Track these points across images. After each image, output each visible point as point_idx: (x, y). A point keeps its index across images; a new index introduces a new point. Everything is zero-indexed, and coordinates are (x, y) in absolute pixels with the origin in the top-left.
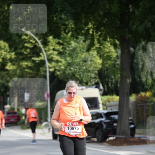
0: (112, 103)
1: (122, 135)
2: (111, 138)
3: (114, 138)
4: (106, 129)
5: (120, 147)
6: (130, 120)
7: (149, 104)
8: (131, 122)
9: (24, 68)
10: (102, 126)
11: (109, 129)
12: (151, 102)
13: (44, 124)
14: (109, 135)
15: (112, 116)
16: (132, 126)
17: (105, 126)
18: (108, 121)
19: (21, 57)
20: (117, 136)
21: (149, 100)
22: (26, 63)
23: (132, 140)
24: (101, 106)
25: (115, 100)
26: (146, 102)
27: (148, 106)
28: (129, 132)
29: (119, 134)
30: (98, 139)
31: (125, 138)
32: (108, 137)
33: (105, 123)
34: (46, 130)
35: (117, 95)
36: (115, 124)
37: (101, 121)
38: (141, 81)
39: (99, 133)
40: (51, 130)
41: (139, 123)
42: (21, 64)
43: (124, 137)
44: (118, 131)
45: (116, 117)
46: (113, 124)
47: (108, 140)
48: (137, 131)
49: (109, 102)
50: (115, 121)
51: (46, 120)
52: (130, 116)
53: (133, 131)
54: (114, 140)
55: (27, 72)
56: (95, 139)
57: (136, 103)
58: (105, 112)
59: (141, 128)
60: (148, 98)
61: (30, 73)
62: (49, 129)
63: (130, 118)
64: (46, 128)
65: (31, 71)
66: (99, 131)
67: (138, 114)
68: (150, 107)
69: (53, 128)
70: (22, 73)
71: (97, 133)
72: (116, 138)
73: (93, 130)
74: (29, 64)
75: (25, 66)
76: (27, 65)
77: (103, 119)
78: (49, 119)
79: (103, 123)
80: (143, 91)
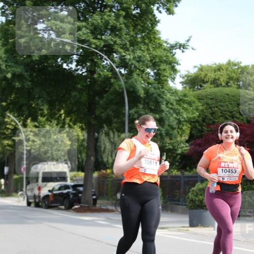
0: (78, 178)
1: (86, 204)
2: (76, 207)
3: (79, 206)
4: (72, 199)
5: (84, 214)
6: (93, 192)
7: (109, 179)
8: (93, 193)
9: (5, 146)
10: (69, 196)
11: (75, 198)
12: (110, 178)
13: (20, 193)
14: (75, 204)
15: (79, 188)
16: (94, 197)
17: (71, 196)
18: (74, 192)
19: (3, 136)
20: (81, 205)
21: (109, 177)
22: (7, 142)
23: (93, 208)
24: (69, 179)
25: (81, 175)
26: (107, 178)
27: (108, 181)
28: (92, 202)
29: (83, 203)
30: (65, 207)
31: (88, 207)
32: (73, 206)
33: (72, 194)
34: (21, 199)
35: (83, 171)
36: (80, 195)
37: (69, 192)
38: (103, 161)
39: (66, 201)
40: (26, 198)
41: (100, 195)
42: (3, 142)
43: (87, 205)
44: (82, 200)
45: (81, 189)
46: (78, 195)
47: (73, 208)
48: (98, 202)
49: (75, 177)
50: (80, 192)
51: (22, 190)
52: (93, 189)
53: (95, 201)
54: (79, 208)
55: (7, 149)
56: (63, 207)
57: (98, 178)
58: (72, 184)
59: (102, 200)
60: (108, 175)
61: (9, 150)
62: (24, 198)
63: (93, 190)
64: (21, 196)
65: (11, 149)
66: (66, 200)
67: (99, 187)
68: (110, 182)
69: (27, 197)
70: (4, 150)
71: (65, 202)
72: (81, 206)
73: (62, 199)
74: (10, 142)
75: (6, 144)
76: (8, 144)
77: (70, 190)
78: (24, 189)
79: (70, 194)
80: (104, 169)
